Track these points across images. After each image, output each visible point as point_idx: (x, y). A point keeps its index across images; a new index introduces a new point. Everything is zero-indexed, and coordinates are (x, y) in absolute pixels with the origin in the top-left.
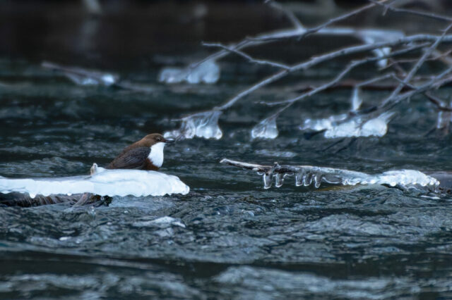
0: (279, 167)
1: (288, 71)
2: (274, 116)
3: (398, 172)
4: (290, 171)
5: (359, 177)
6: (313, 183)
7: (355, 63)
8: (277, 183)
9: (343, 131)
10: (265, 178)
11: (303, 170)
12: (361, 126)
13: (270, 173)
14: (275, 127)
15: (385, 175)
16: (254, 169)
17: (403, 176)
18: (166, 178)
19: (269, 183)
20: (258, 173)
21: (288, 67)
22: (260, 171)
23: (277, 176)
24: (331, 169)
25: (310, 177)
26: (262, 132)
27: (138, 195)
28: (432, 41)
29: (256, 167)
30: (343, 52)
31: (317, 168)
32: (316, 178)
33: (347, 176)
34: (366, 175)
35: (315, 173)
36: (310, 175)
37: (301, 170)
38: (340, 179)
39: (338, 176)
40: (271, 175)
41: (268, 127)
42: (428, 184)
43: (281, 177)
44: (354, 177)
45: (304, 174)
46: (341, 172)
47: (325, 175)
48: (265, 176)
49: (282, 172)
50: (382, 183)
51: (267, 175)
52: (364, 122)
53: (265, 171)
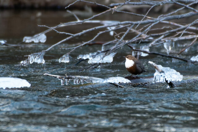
0: (67, 77)
1: (73, 36)
2: (68, 54)
3: (114, 78)
4: (71, 78)
5: (99, 80)
6: (81, 82)
7: (101, 32)
8: (66, 83)
9: (96, 60)
10: (62, 81)
11: (77, 78)
12: (102, 59)
13: (63, 79)
14: (68, 58)
15: (109, 79)
16: (57, 77)
17: (116, 80)
18: (21, 81)
19: (63, 83)
20: (59, 79)
21: (73, 35)
22: (59, 78)
23: (66, 80)
24: (87, 77)
25: (79, 80)
26: (63, 60)
27: (10, 88)
28: (132, 24)
29: (58, 76)
30: (95, 28)
31: (82, 77)
32: (82, 81)
33: (94, 80)
34: (102, 79)
35: (81, 79)
36: (79, 79)
37: (76, 78)
38: (91, 81)
39: (91, 80)
40: (64, 80)
41: (65, 58)
42: (127, 82)
43: (68, 80)
44: (97, 80)
45: (77, 79)
46: (92, 78)
47: (85, 79)
48: (61, 80)
49: (68, 78)
50: (108, 82)
51: (62, 80)
52: (104, 57)
53: (62, 78)
